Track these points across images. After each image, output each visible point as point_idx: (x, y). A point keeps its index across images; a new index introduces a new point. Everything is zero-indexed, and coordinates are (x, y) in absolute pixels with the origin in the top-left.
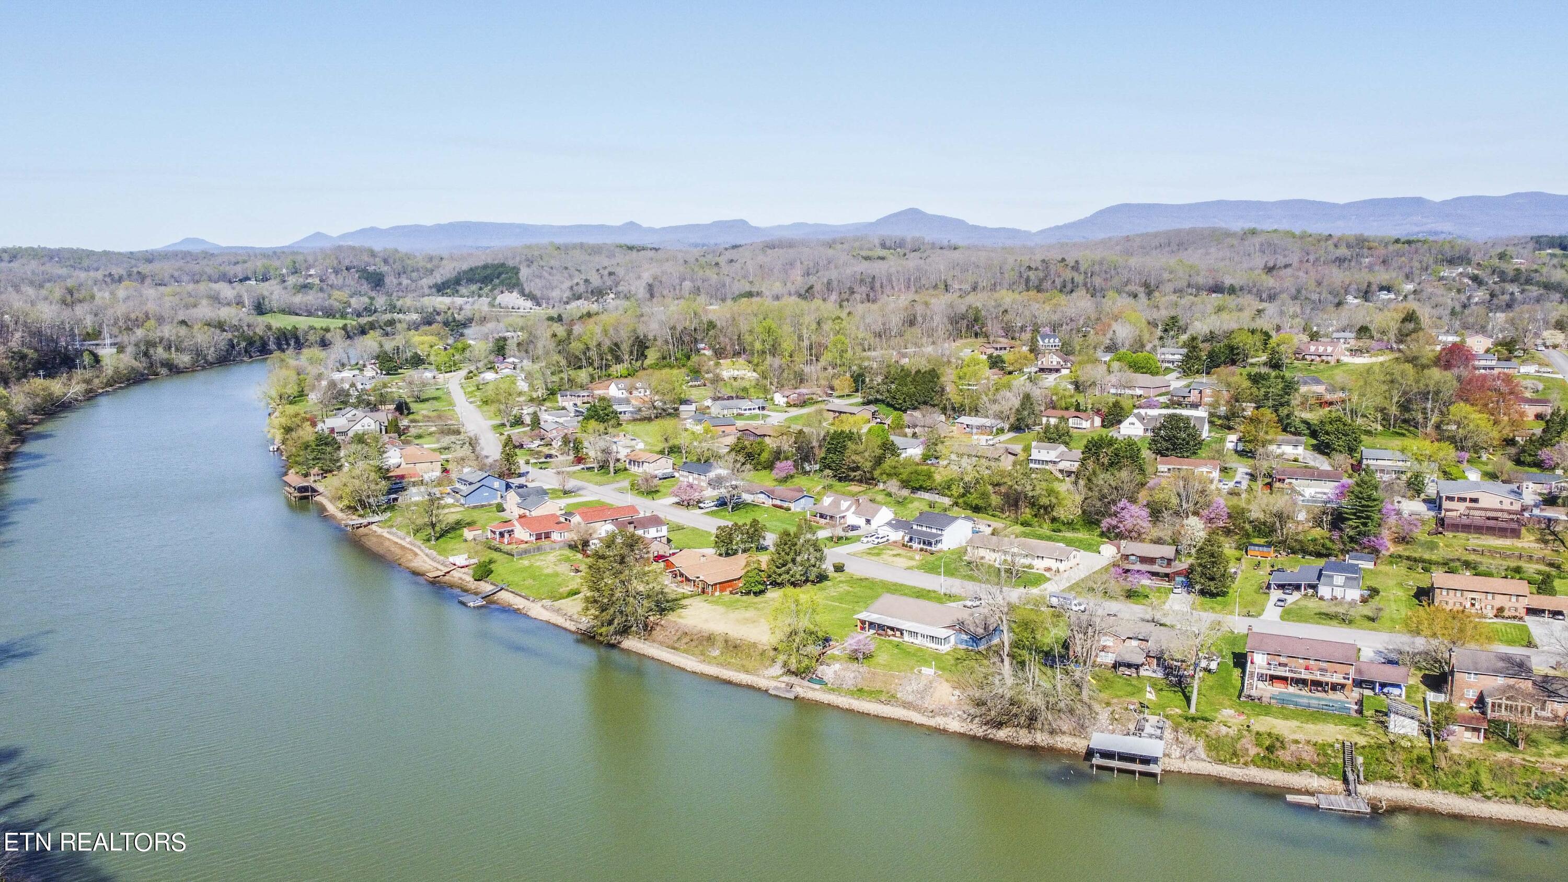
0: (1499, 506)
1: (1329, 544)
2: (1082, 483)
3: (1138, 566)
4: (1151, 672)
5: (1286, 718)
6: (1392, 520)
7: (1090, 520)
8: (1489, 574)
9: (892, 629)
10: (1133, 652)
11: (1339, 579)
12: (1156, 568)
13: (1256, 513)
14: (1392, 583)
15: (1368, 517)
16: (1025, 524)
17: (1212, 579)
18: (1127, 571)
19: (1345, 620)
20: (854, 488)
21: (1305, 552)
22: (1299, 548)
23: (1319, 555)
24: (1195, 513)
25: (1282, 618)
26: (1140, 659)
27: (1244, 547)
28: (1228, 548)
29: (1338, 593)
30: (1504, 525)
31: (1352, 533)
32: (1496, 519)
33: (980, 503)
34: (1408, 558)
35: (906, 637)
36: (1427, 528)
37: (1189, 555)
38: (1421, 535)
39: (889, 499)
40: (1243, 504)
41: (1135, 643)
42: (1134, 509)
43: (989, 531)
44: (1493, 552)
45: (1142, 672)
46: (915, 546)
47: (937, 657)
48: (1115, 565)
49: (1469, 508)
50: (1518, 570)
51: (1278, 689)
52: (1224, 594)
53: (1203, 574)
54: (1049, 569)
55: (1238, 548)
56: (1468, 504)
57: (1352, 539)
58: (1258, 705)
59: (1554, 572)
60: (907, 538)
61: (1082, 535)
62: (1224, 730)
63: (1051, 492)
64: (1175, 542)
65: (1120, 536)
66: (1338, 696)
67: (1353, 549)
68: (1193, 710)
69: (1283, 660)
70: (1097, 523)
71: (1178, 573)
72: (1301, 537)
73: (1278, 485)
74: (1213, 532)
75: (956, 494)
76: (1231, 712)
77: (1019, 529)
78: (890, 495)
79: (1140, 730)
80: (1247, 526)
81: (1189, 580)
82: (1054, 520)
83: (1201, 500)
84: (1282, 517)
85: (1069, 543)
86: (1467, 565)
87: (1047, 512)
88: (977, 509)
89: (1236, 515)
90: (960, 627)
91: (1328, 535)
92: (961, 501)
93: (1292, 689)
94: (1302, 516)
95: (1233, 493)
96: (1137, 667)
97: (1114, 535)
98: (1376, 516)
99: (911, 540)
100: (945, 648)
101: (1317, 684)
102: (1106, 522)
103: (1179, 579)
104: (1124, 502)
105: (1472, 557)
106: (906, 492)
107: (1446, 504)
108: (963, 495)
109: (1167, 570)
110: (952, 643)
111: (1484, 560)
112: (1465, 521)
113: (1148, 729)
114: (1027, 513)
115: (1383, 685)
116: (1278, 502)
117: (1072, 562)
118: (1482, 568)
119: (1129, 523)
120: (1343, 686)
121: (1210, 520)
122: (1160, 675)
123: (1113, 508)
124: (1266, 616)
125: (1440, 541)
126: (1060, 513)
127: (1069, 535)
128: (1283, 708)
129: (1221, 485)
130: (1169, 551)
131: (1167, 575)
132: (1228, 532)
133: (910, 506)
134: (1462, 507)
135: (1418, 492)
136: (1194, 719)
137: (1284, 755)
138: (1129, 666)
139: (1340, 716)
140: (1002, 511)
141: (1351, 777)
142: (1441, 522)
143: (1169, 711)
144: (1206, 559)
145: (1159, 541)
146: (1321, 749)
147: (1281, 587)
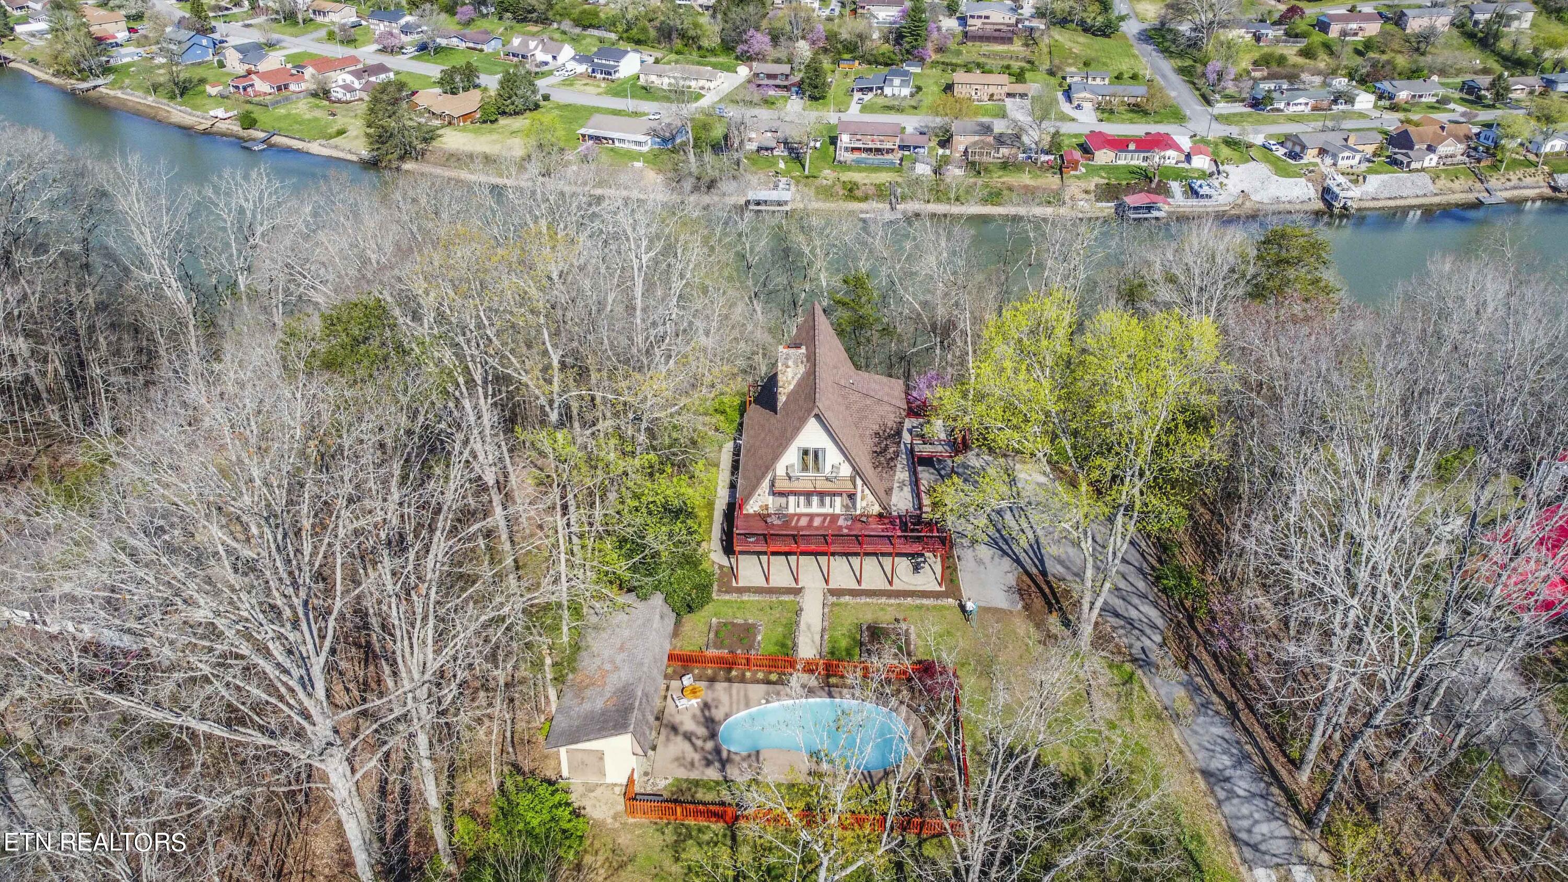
0: (1001, 21)
1: (893, 56)
2: (719, 16)
3: (766, 82)
4: (780, 152)
5: (860, 171)
6: (935, 35)
7: (727, 46)
8: (991, 72)
9: (606, 139)
10: (768, 139)
11: (897, 81)
12: (778, 82)
13: (844, 35)
14: (931, 81)
15: (918, 35)
16: (678, 53)
17: (816, 87)
18: (759, 86)
19: (899, 110)
20: (533, 28)
21: (877, 63)
22: (872, 60)
23: (886, 65)
24: (803, 38)
25: (861, 111)
26: (774, 144)
27: (836, 62)
28: (826, 63)
29: (896, 91)
30: (1004, 35)
31: (908, 47)
32: (999, 30)
33: (642, 37)
34: (943, 63)
35: (617, 144)
36: (957, 40)
37: (800, 70)
38: (952, 45)
39: (564, 37)
40: (836, 29)
41: (769, 134)
42: (759, 36)
43: (652, 60)
44: (996, 55)
45: (775, 153)
46: (599, 76)
47: (641, 154)
48: (749, 81)
49: (984, 24)
50: (1008, 67)
51: (856, 155)
52: (823, 98)
53: (810, 84)
54: (702, 88)
55: (833, 63)
56: (983, 20)
57: (908, 52)
58: (843, 166)
59: (1028, 66)
60: (590, 70)
61: (722, 59)
62: (825, 182)
63: (696, 25)
64: (790, 61)
65: (750, 59)
66: (890, 156)
67: (908, 59)
68: (807, 172)
69: (859, 137)
70: (733, 49)
71: (793, 85)
72: (875, 52)
73: (860, 11)
74: (816, 53)
75: (620, 30)
76: (828, 171)
77: (673, 57)
78: (564, 33)
79: (776, 187)
80: (839, 46)
81: (800, 88)
82: (700, 48)
83: (807, 27)
84: (861, 37)
85: (714, 66)
86: (979, 65)
87: (695, 43)
88: (638, 42)
89: (831, 37)
90: (653, 133)
91: (892, 48)
92: (625, 35)
93: (864, 155)
94: (875, 36)
95: (830, 19)
96: (772, 149)
97: (746, 58)
98: (923, 33)
99: (593, 71)
100: (645, 149)
101: (878, 151)
102: (740, 48)
103: (794, 89)
104: (752, 32)
105: (982, 60)
106: (578, 30)
107: (970, 21)
108: (627, 31)
109: (786, 83)
110: (648, 145)
111: (989, 61)
112: (981, 33)
113: (781, 185)
114: (678, 43)
115: (915, 148)
116: (859, 25)
117: (719, 82)
118: (987, 68)
119: (756, 48)
120: (893, 150)
121: (814, 43)
122: (786, 154)
123: (745, 37)
124: (851, 111)
125: (963, 49)
126: (705, 43)
127: (713, 60)
128: (858, 166)
129: (820, 13)
130: (786, 69)
131: (785, 87)
132: (826, 50)
133: (584, 42)
134: (978, 23)
135: (955, 11)
136: (807, 177)
137: (858, 193)
138: (767, 149)
139: (890, 167)
140: (659, 42)
141: (894, 200)
142: (965, 34)
143: (793, 174)
144: (812, 73)
145: (778, 61)
146: (878, 187)
147: (861, 90)
